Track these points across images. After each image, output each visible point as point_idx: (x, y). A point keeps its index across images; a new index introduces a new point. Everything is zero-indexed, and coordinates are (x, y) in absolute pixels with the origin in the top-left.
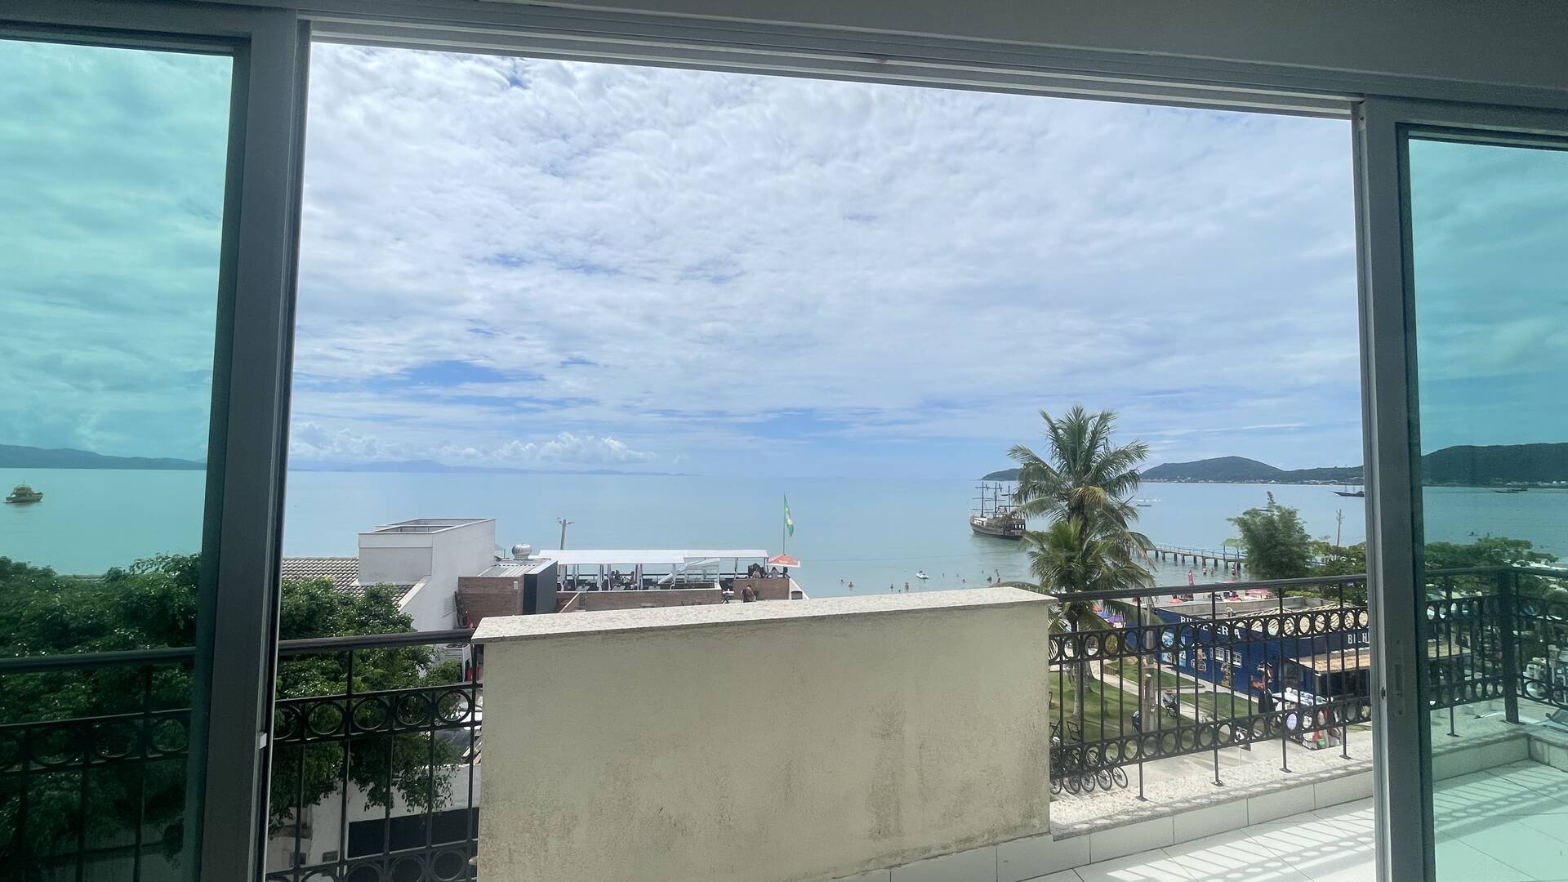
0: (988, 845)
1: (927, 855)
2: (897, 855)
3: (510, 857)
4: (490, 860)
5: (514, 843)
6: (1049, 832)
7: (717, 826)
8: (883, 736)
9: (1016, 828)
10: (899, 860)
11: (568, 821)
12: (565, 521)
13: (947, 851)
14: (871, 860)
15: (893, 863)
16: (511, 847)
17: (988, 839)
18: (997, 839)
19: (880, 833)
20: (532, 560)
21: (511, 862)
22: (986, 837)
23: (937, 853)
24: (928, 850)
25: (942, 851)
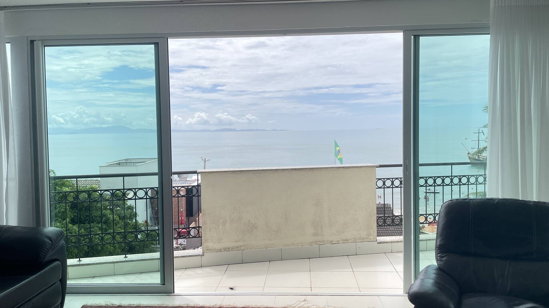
0: (353, 242)
1: (332, 243)
2: (322, 242)
3: (210, 229)
4: (205, 230)
5: (211, 226)
6: (377, 241)
7: (265, 227)
8: (316, 206)
9: (364, 238)
10: (322, 243)
11: (224, 222)
12: (205, 159)
13: (339, 243)
14: (313, 242)
15: (320, 244)
16: (210, 227)
17: (354, 241)
18: (357, 241)
19: (316, 234)
20: (189, 181)
21: (210, 231)
22: (353, 240)
23: (335, 243)
24: (333, 242)
25: (337, 242)
